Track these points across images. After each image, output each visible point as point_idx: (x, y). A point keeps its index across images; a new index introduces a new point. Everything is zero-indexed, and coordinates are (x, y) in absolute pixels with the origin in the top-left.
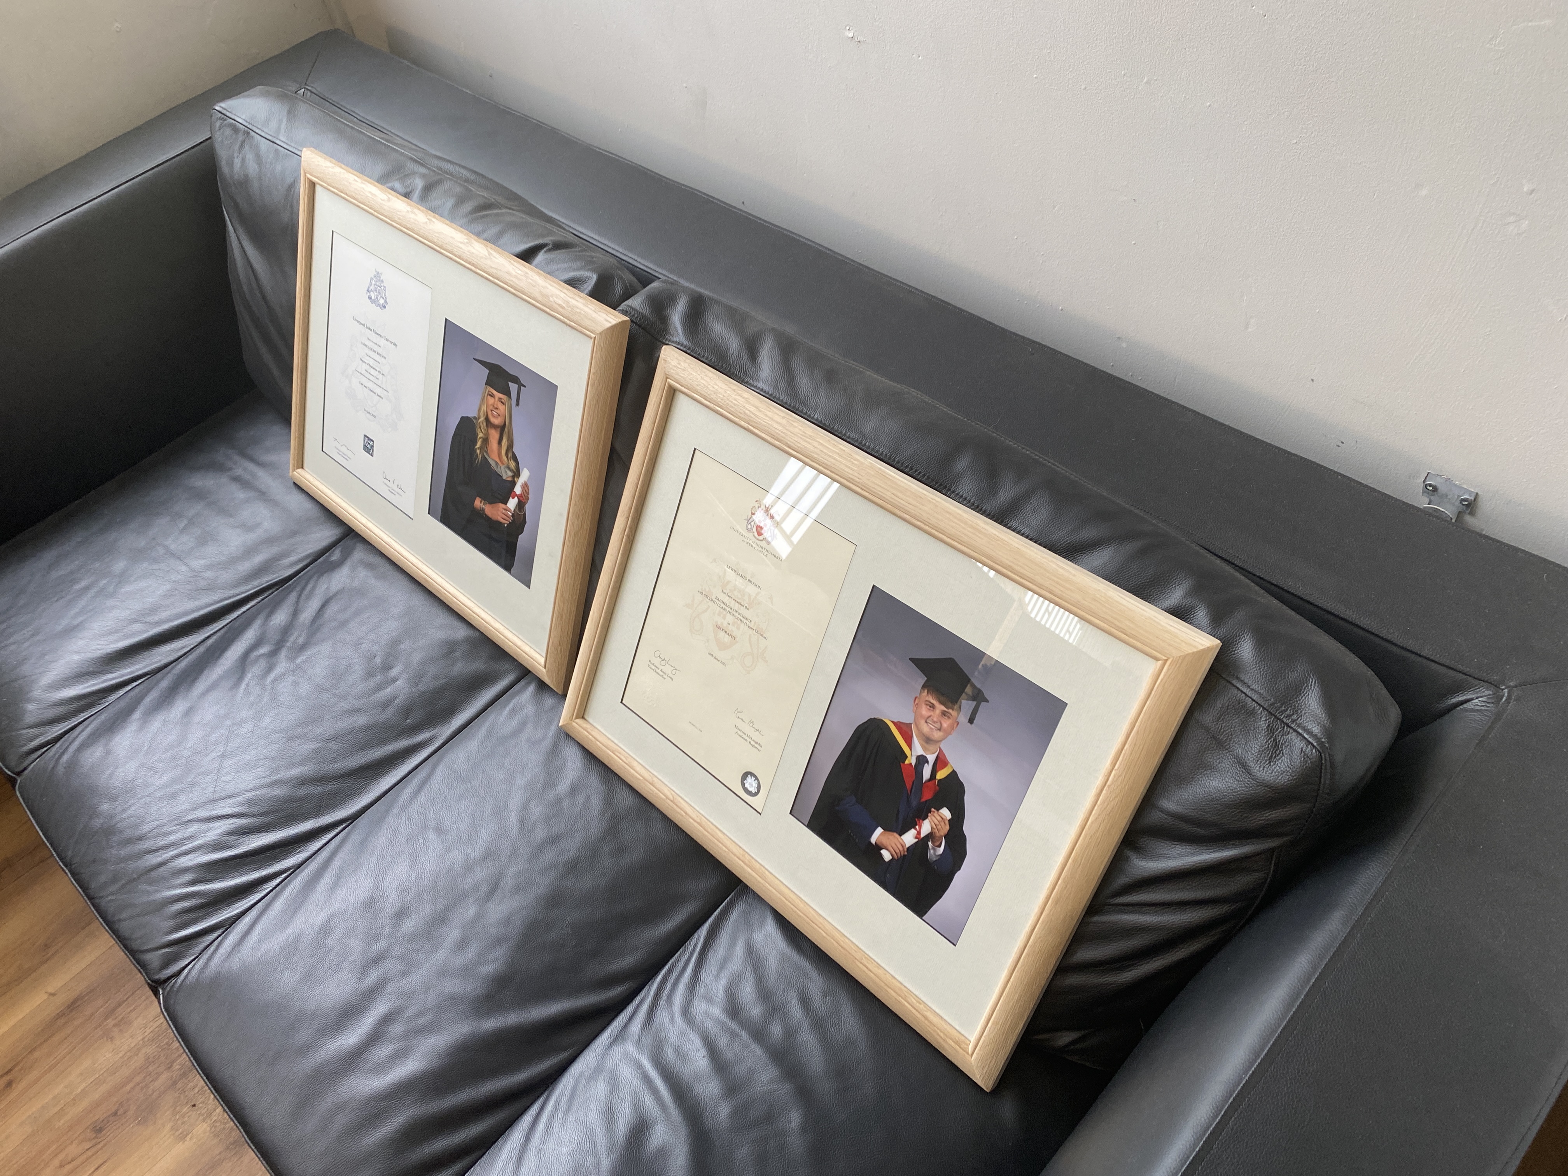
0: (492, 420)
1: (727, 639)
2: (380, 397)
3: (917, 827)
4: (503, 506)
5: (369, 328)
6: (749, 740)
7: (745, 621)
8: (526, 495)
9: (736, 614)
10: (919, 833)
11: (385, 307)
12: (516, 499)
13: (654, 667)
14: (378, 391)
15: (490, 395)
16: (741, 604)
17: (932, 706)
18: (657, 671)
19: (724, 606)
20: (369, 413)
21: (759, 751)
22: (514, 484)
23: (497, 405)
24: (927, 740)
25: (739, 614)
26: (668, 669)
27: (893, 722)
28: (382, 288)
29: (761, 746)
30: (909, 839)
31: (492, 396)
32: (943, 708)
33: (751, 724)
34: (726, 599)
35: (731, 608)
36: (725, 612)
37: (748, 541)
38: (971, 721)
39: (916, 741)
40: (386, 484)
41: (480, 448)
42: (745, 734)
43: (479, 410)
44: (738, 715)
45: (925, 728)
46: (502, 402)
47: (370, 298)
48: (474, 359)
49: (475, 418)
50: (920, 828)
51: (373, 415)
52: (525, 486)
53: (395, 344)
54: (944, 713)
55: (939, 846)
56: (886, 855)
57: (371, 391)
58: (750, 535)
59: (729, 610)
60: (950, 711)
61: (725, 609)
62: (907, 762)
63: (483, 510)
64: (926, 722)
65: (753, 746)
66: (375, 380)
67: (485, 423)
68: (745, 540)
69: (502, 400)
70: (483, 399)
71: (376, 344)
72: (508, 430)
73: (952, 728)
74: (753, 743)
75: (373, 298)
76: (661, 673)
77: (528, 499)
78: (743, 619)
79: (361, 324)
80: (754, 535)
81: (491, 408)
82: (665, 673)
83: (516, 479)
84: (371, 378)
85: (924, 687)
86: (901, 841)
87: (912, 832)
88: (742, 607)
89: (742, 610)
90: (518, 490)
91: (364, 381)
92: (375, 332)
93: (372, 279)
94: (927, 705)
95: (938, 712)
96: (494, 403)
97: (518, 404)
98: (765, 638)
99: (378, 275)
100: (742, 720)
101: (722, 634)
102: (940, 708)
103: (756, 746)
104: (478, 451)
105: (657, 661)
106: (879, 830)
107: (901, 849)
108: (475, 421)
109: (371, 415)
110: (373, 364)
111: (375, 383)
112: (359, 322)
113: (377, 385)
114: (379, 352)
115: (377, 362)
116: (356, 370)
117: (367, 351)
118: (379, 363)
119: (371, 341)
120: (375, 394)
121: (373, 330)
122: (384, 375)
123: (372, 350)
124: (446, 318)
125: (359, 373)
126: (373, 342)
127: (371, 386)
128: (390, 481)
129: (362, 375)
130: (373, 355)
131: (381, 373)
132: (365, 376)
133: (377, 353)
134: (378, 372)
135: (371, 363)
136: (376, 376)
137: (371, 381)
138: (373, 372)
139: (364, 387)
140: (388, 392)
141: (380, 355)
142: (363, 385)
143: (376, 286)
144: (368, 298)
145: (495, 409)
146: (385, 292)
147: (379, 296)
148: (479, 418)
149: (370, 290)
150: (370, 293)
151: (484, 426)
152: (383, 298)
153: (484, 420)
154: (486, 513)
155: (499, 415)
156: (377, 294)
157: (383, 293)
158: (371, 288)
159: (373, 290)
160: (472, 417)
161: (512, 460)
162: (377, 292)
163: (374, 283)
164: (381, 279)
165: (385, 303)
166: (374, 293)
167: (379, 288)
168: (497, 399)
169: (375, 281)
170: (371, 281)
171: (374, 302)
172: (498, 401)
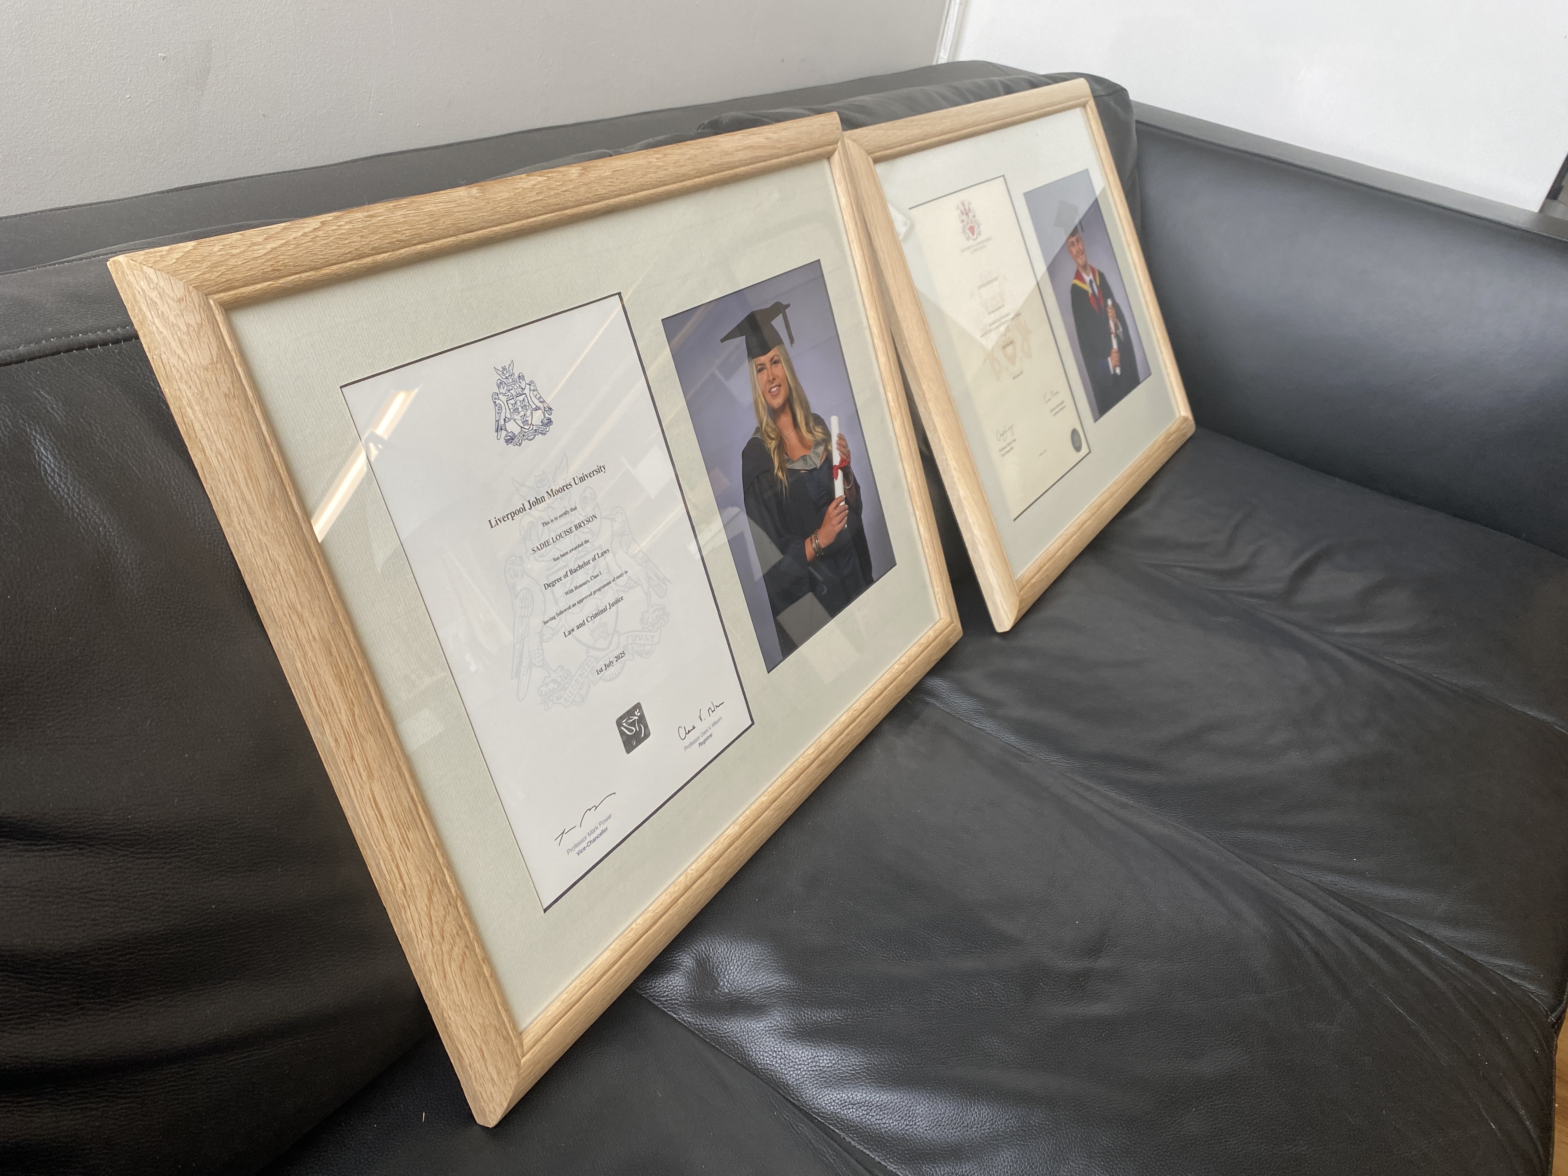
2: (617, 601)
3: (1112, 330)
4: (834, 503)
5: (537, 501)
6: (1059, 409)
8: (844, 451)
9: (1003, 320)
10: (1113, 332)
11: (550, 422)
12: (840, 472)
13: (1004, 452)
14: (609, 595)
15: (760, 371)
16: (1000, 308)
17: (1073, 244)
18: (1006, 450)
20: (610, 664)
21: (1065, 406)
22: (829, 459)
23: (773, 374)
24: (1085, 268)
25: (1003, 317)
27: (1073, 279)
28: (527, 391)
29: (1064, 403)
30: (1114, 343)
31: (763, 367)
33: (1053, 395)
34: (993, 317)
36: (999, 330)
38: (1083, 231)
39: (1085, 276)
41: (781, 467)
42: (1056, 408)
43: (757, 410)
44: (1046, 399)
45: (1080, 261)
46: (775, 363)
47: (510, 440)
48: (722, 341)
49: (757, 429)
51: (618, 658)
52: (841, 442)
53: (600, 470)
54: (1077, 241)
55: (1119, 328)
56: (1118, 371)
57: (597, 615)
58: (971, 242)
59: (999, 323)
60: (1077, 236)
61: (997, 327)
62: (1090, 295)
63: (818, 546)
64: (1078, 257)
65: (1062, 409)
66: (595, 584)
67: (770, 422)
68: (972, 250)
69: (775, 358)
71: (566, 513)
72: (796, 390)
73: (1083, 245)
74: (1061, 407)
75: (516, 430)
76: (1009, 447)
77: (849, 452)
79: (513, 514)
80: (973, 239)
81: (768, 387)
82: (1009, 444)
84: (585, 591)
86: (1115, 350)
87: (1113, 340)
90: (836, 458)
91: (573, 618)
92: (552, 493)
93: (495, 397)
94: (1071, 247)
95: (1076, 243)
97: (792, 341)
99: (507, 377)
100: (1049, 400)
101: (1007, 350)
102: (1075, 239)
103: (1063, 406)
104: (780, 474)
105: (1002, 443)
106: (1108, 359)
107: (1117, 355)
108: (758, 436)
109: (614, 662)
110: (575, 561)
111: (595, 592)
112: (509, 516)
113: (599, 590)
114: (577, 522)
115: (582, 545)
116: (545, 623)
117: (553, 551)
118: (587, 542)
119: (552, 521)
120: (605, 610)
121: (546, 495)
122: (605, 552)
123: (560, 536)
124: (662, 320)
125: (554, 618)
126: (556, 519)
127: (590, 607)
128: (694, 728)
129: (561, 613)
130: (567, 543)
131: (597, 557)
132: (570, 608)
133: (574, 529)
134: (591, 561)
135: (571, 561)
136: (591, 575)
137: (585, 598)
138: (581, 576)
139: (578, 628)
140: (626, 572)
141: (580, 526)
142: (573, 630)
143: (512, 402)
144: (507, 441)
145: (773, 383)
146: (535, 393)
147: (529, 413)
148: (762, 426)
149: (502, 422)
150: (506, 430)
151: (771, 427)
152: (537, 408)
153: (767, 418)
154: (823, 546)
155: (780, 386)
156: (522, 413)
157: (533, 398)
158: (503, 417)
159: (508, 416)
160: (754, 434)
161: (817, 429)
162: (520, 409)
163: (504, 399)
164: (516, 376)
165: (547, 415)
166: (515, 417)
167: (521, 398)
168: (768, 366)
169: (504, 395)
170: (498, 402)
171: (524, 436)
172: (771, 368)
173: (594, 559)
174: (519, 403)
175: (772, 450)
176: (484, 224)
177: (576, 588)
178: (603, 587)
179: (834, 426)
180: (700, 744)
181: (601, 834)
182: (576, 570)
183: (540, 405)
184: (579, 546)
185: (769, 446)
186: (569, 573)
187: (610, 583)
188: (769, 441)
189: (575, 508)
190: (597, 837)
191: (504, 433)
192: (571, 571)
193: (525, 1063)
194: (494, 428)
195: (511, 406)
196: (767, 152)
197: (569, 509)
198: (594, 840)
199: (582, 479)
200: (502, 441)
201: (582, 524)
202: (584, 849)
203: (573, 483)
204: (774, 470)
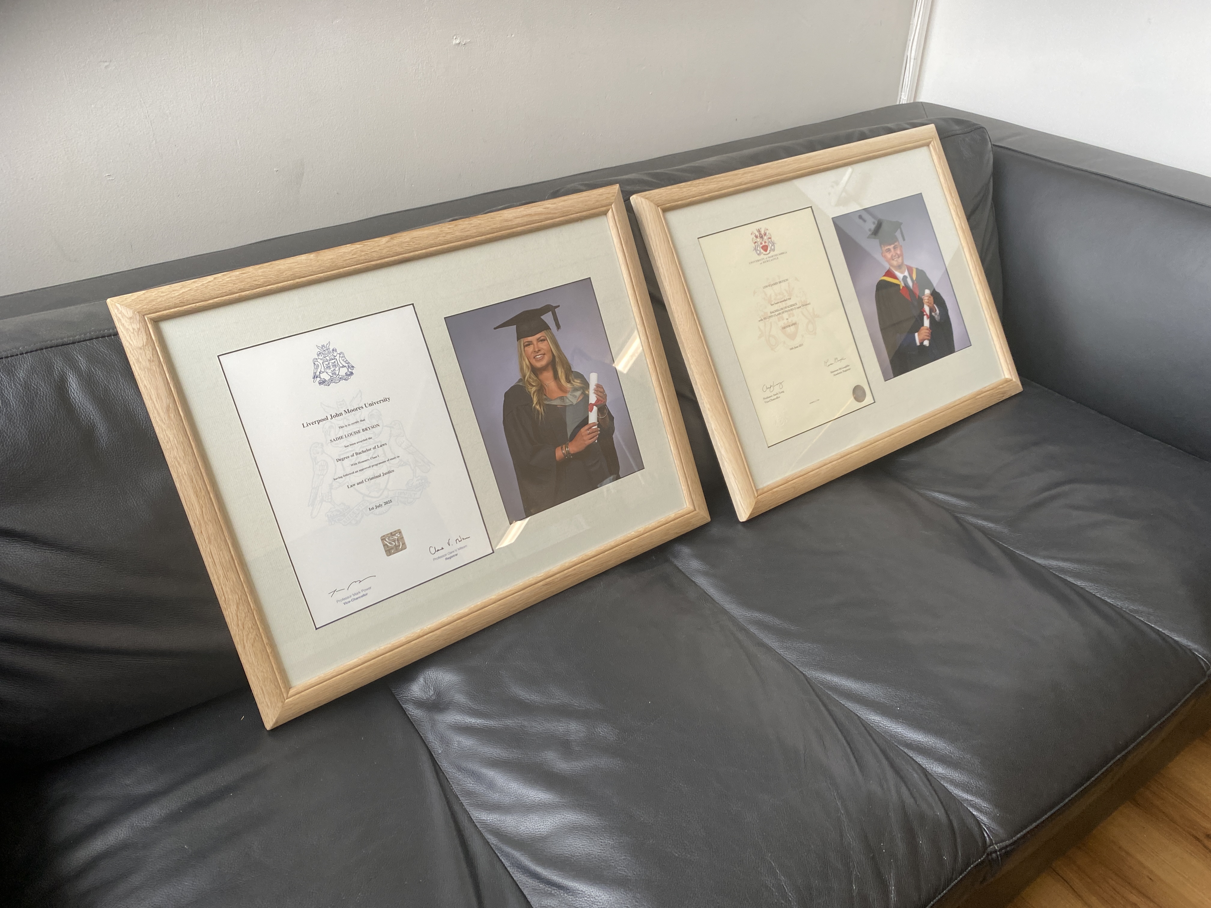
0: (539, 365)
1: (792, 328)
2: (389, 472)
3: (925, 313)
4: (586, 427)
5: (337, 415)
6: (841, 370)
7: (793, 307)
8: (601, 394)
9: (787, 309)
10: (927, 315)
11: (352, 373)
12: (595, 408)
13: (768, 399)
14: (384, 468)
15: (527, 346)
16: (785, 300)
17: (889, 250)
18: (772, 398)
19: (778, 312)
20: (380, 506)
21: (850, 369)
22: (585, 399)
23: (538, 347)
24: (899, 267)
25: (789, 307)
26: (777, 389)
27: (884, 276)
28: (337, 358)
29: (849, 366)
30: (927, 323)
31: (530, 344)
32: (893, 246)
33: (837, 360)
34: (776, 307)
35: (782, 309)
36: (780, 315)
37: (764, 261)
38: (904, 240)
39: (897, 273)
40: (439, 558)
42: (838, 370)
43: (522, 369)
44: (828, 364)
45: (895, 263)
46: (541, 341)
47: (323, 382)
48: (495, 329)
49: (520, 380)
50: (926, 312)
51: (386, 503)
52: (599, 389)
53: (385, 400)
54: (895, 248)
55: (936, 311)
56: (926, 343)
57: (372, 478)
58: (762, 256)
59: (782, 311)
60: (896, 244)
61: (779, 314)
62: (901, 288)
63: (568, 453)
64: (893, 260)
65: (846, 371)
66: (374, 462)
67: (533, 376)
68: (762, 261)
69: (542, 338)
70: (521, 355)
71: (356, 422)
72: (559, 357)
73: (901, 251)
74: (845, 369)
75: (327, 378)
76: (775, 397)
77: (606, 395)
78: (792, 308)
79: (319, 422)
80: (764, 254)
81: (533, 355)
82: (777, 394)
83: (587, 392)
84: (365, 465)
85: (881, 246)
86: (925, 328)
87: (925, 317)
88: (787, 301)
89: (789, 303)
90: (593, 399)
91: (355, 479)
92: (348, 411)
93: (315, 361)
94: (887, 252)
95: (892, 250)
96: (534, 348)
97: (558, 326)
98: (809, 304)
99: (324, 350)
100: (831, 364)
101: (788, 329)
102: (891, 247)
103: (847, 369)
104: (538, 407)
105: (768, 393)
106: (916, 334)
107: (928, 331)
108: (521, 384)
109: (383, 505)
110: (360, 448)
111: (372, 466)
112: (317, 422)
113: (376, 465)
114: (364, 428)
115: (367, 440)
116: (334, 479)
117: (344, 442)
118: (370, 438)
119: (346, 426)
120: (380, 476)
121: (343, 413)
122: (384, 445)
123: (351, 434)
124: (445, 318)
125: (342, 477)
126: (349, 425)
127: (369, 473)
128: (442, 549)
129: (347, 475)
130: (354, 439)
131: (377, 447)
132: (353, 473)
133: (361, 431)
134: (372, 449)
135: (358, 448)
136: (371, 456)
137: (366, 468)
138: (364, 457)
139: (358, 484)
140: (398, 457)
141: (366, 429)
142: (354, 485)
143: (327, 363)
144: (320, 383)
145: (538, 353)
146: (343, 358)
147: (337, 369)
148: (524, 377)
149: (318, 373)
150: (320, 377)
151: (533, 379)
152: (344, 366)
153: (530, 373)
154: (572, 452)
155: (544, 354)
156: (333, 369)
157: (341, 361)
158: (319, 370)
159: (323, 370)
160: (517, 383)
161: (576, 380)
162: (331, 367)
163: (321, 362)
164: (331, 350)
165: (350, 370)
166: (327, 371)
167: (333, 361)
168: (535, 343)
169: (321, 359)
170: (316, 363)
171: (332, 380)
172: (537, 344)
173: (375, 448)
174: (331, 364)
175: (532, 392)
176: (312, 273)
177: (359, 463)
178: (380, 464)
179: (593, 379)
180: (446, 559)
181: (362, 596)
182: (360, 453)
183: (347, 365)
184: (364, 440)
185: (530, 390)
186: (355, 454)
187: (385, 462)
188: (530, 387)
189: (364, 420)
190: (359, 597)
191: (318, 379)
192: (357, 454)
193: (287, 702)
194: (312, 375)
195: (325, 365)
196: (543, 217)
197: (359, 421)
198: (357, 599)
199: (370, 405)
200: (317, 383)
201: (368, 429)
202: (349, 602)
203: (364, 406)
204: (533, 405)
